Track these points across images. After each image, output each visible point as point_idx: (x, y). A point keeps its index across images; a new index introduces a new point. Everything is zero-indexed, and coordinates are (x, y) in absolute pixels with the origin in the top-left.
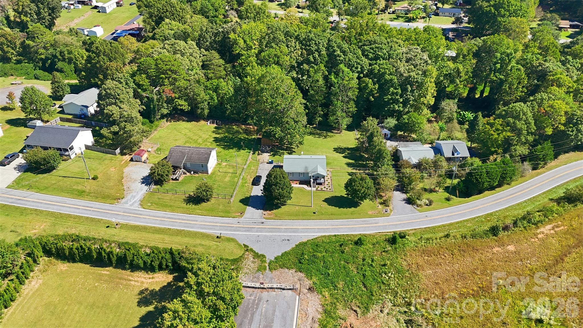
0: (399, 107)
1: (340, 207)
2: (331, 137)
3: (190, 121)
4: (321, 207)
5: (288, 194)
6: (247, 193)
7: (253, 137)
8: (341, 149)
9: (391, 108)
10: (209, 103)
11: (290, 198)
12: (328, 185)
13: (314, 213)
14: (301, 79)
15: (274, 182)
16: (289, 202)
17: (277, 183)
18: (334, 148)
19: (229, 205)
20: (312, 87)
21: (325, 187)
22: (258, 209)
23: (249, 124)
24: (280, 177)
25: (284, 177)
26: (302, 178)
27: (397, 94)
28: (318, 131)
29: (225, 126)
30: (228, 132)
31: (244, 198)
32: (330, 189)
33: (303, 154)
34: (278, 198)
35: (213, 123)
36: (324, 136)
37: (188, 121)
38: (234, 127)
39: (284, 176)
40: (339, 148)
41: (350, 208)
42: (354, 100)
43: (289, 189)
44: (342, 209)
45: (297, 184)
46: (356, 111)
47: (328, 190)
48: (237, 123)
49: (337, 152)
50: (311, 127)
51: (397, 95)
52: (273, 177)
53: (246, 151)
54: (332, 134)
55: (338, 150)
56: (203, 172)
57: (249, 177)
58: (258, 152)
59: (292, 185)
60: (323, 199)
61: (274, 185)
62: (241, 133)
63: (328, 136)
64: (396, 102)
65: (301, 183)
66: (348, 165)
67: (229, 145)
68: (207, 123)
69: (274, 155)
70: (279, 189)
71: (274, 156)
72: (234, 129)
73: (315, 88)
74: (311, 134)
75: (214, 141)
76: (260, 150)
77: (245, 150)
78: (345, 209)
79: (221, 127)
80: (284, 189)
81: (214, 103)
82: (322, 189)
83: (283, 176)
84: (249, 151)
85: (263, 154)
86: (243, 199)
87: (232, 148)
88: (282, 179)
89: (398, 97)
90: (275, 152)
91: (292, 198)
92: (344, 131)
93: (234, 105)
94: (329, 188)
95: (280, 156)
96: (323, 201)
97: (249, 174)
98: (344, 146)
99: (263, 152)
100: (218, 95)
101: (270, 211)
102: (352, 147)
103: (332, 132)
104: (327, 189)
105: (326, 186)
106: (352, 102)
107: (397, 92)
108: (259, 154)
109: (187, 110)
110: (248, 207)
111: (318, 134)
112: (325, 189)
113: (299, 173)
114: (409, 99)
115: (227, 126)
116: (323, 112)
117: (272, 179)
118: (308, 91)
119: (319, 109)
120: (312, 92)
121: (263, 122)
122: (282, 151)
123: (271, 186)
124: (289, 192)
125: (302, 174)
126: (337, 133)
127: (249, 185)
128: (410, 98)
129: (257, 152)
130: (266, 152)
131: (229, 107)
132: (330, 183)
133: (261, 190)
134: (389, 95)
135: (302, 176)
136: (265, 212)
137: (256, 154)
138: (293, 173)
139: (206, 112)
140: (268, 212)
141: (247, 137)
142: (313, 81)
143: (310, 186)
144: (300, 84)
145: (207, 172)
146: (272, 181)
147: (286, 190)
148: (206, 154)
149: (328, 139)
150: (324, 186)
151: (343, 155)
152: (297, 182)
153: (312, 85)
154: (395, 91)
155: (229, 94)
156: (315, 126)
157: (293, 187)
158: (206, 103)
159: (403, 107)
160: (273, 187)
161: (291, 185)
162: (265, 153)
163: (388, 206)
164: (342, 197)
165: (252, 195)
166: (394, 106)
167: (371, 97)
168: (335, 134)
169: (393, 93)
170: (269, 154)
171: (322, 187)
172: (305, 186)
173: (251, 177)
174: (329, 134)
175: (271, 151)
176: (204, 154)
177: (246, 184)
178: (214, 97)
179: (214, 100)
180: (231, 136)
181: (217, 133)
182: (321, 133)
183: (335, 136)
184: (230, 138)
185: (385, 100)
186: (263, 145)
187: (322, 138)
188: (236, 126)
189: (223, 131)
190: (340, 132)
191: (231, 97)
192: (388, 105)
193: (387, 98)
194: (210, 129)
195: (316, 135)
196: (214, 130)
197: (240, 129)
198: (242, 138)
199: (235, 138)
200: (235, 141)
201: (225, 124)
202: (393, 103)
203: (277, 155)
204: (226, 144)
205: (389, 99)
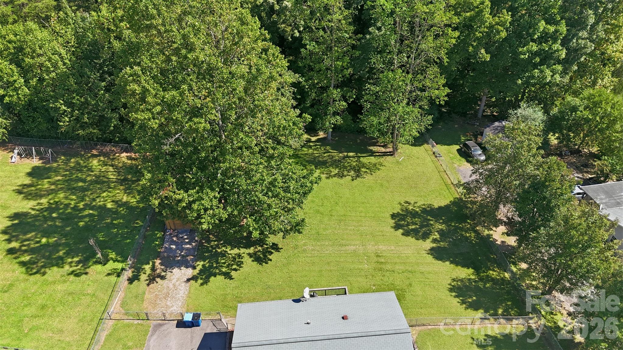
0: (554, 72)
2: (371, 169)
8: (414, 214)
14: (277, 7)
18: (393, 217)
20: (311, 30)
27: (554, 37)
28: (337, 155)
29: (67, 162)
30: (69, 185)
35: (29, 155)
36: (354, 169)
38: (95, 163)
40: (408, 212)
42: (440, 64)
46: (446, 96)
49: (406, 234)
50: (313, 139)
51: (555, 41)
53: (111, 265)
54: (373, 160)
55: (404, 221)
58: (153, 269)
62: (109, 185)
63: (364, 166)
67: (56, 247)
68: (11, 154)
69: (206, 276)
71: (206, 282)
72: (91, 169)
73: (321, 33)
74: (316, 164)
76: (158, 256)
77: (108, 261)
79: (50, 170)
84: (120, 266)
85: (168, 274)
89: (557, 46)
90: (210, 257)
93: (77, 100)
95: (225, 275)
98: (418, 200)
99: (170, 262)
100: (25, 72)
103: (372, 154)
106: (434, 70)
107: (557, 31)
108: (152, 278)
111: (336, 163)
115: (73, 162)
116: (346, 101)
118: (298, 43)
119: (336, 93)
120: (311, 46)
122: (236, 251)
126: (385, 154)
128: (585, 45)
129: (148, 268)
130: (179, 264)
131: (63, 107)
134: (534, 41)
137: (143, 276)
141: (125, 199)
142: (312, 13)
144: (275, 23)
149: (368, 179)
151: (429, 244)
153: (313, 25)
154: (552, 29)
155: (55, 66)
156: (321, 135)
159: (562, 73)
162: (176, 270)
166: (542, 71)
167: (483, 51)
168: (382, 160)
169: (545, 37)
170: (190, 272)
174: (367, 160)
175: (199, 253)
178: (11, 79)
179: (16, 90)
180: (73, 202)
181: (30, 194)
182: (344, 157)
183: (381, 165)
184: (69, 210)
185: (522, 56)
186: (174, 231)
187: (350, 178)
188: (102, 158)
189: (53, 184)
190: (391, 150)
191: (63, 77)
192: (527, 71)
193: (529, 51)
194: (13, 182)
195: (331, 169)
196: (25, 183)
197: (111, 169)
198: (109, 206)
199: (86, 206)
200: (81, 224)
201: (70, 155)
202: (541, 63)
203: (217, 271)
204: (44, 240)
205: (532, 54)
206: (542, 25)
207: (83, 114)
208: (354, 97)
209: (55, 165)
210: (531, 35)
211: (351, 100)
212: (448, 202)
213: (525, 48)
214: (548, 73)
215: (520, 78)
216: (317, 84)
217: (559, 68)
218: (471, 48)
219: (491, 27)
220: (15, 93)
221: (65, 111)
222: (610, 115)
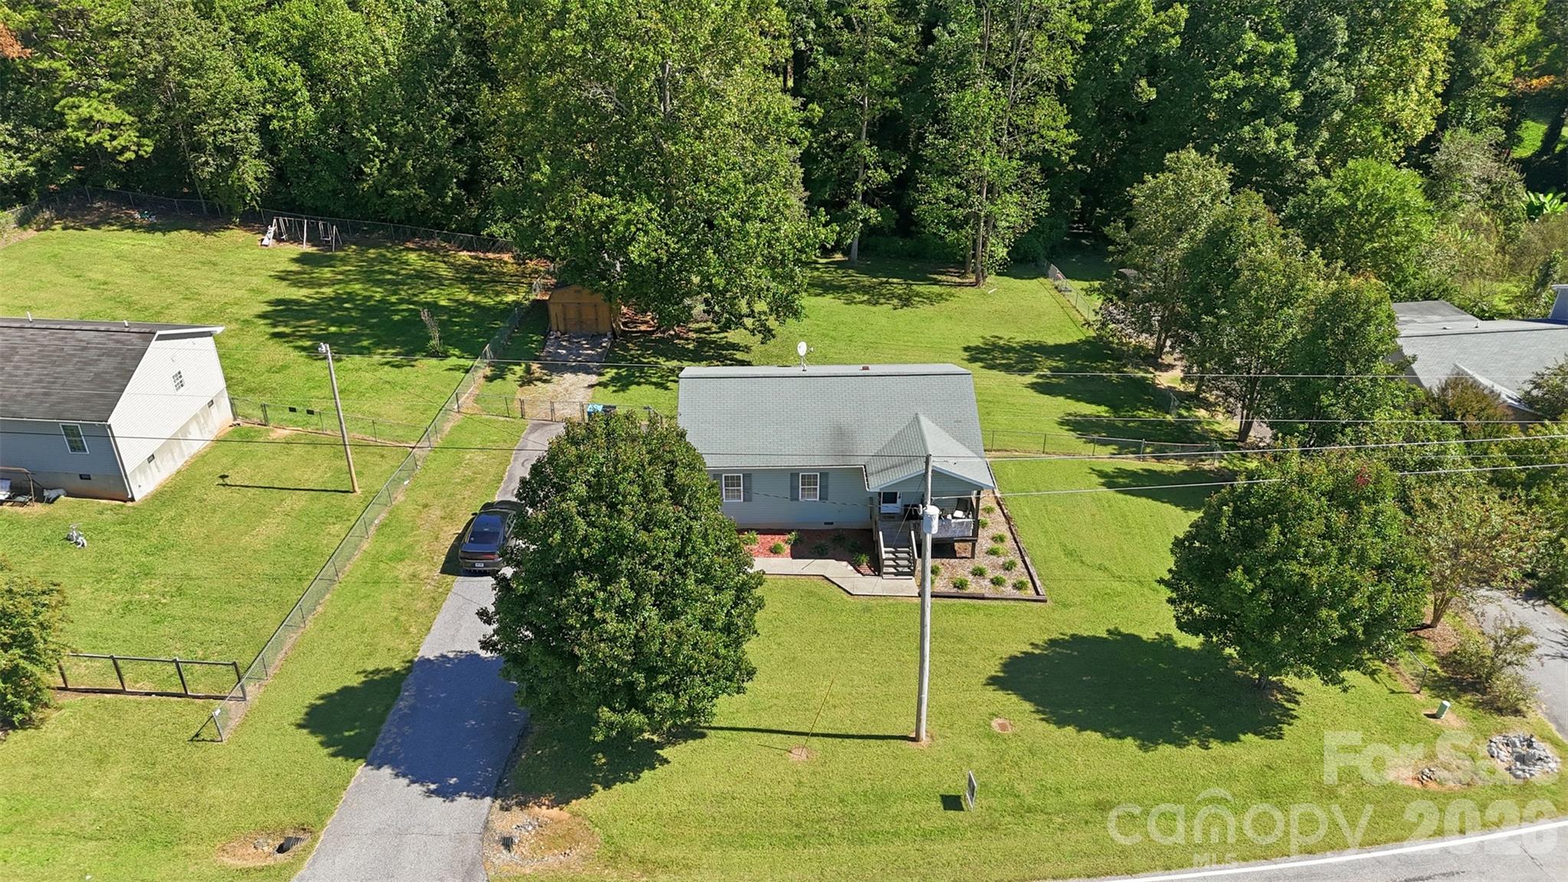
0: (1279, 137)
1: (1149, 738)
2: (930, 299)
3: (166, 229)
4: (991, 736)
5: (714, 640)
6: (387, 639)
7: (510, 298)
8: (1007, 349)
9: (1242, 141)
10: (265, 120)
11: (737, 675)
12: (993, 552)
13: (952, 803)
15: (585, 541)
16: (725, 708)
17: (618, 546)
18: (966, 349)
19: (197, 754)
21: (979, 573)
22: (447, 793)
23: (492, 244)
24: (646, 490)
25: (677, 494)
26: (810, 507)
27: (1274, 63)
28: (865, 280)
29: (362, 253)
30: (369, 277)
31: (356, 681)
32: (1019, 586)
33: (810, 358)
34: (631, 686)
35: (296, 239)
36: (900, 298)
37: (151, 229)
38: (412, 257)
39: (681, 475)
40: (995, 346)
41: (1229, 736)
42: (1061, 88)
43: (727, 597)
44: (1166, 750)
45: (775, 551)
46: (1072, 146)
47: (1008, 590)
48: (430, 237)
49: (991, 367)
50: (823, 261)
51: (1277, 71)
52: (581, 490)
53: (452, 361)
54: (936, 289)
55: (986, 355)
56: (83, 485)
57: (436, 513)
58: (528, 370)
59: (761, 563)
60: (994, 669)
61: (588, 567)
62: (440, 282)
63: (918, 295)
64: (1269, 106)
65: (809, 545)
66: (1081, 426)
67: (356, 337)
68: (260, 237)
69: (622, 383)
70: (637, 606)
71: (624, 388)
72: (406, 263)
74: (825, 288)
75: (263, 316)
76: (536, 359)
77: (446, 356)
78: (1193, 750)
79: (332, 258)
80: (688, 598)
81: (295, 125)
82: (961, 585)
83: (669, 481)
84: (469, 363)
85: (555, 378)
86: (346, 691)
87: (363, 351)
88: (666, 509)
89: (1282, 81)
90: (629, 367)
91: (751, 673)
92: (992, 279)
94: (1010, 579)
95: (657, 385)
96: (993, 681)
97: (437, 495)
98: (1018, 335)
99: (556, 367)
100: (315, 79)
101: (561, 801)
102: (1064, 340)
103: (936, 282)
104: (996, 582)
105: (982, 561)
107: (1279, 52)
108: (527, 380)
109: (130, 155)
110: (360, 770)
111: (862, 289)
112: (983, 586)
113: (794, 474)
114: (1331, 93)
115: (372, 253)
116: (887, 169)
117: (572, 506)
121: (546, 169)
122: (674, 364)
123: (560, 579)
124: (728, 629)
125: (809, 480)
126: (960, 285)
127: (423, 570)
128: (1337, 89)
129: (519, 370)
130: (574, 370)
131: (375, 139)
132: (1009, 542)
133: (483, 614)
134: (1235, 67)
135: (810, 498)
136: (513, 821)
137: (509, 376)
138: (748, 475)
139: (252, 172)
140: (545, 812)
141: (471, 298)
143: (877, 568)
145: (116, 488)
146: (569, 531)
147: (699, 610)
148: (109, 353)
149: (925, 310)
150: (970, 565)
151: (1030, 378)
152: (778, 540)
154: (1269, 48)
155: (373, 64)
156: (839, 257)
157: (760, 578)
158: (247, 121)
159: (1298, 140)
160: (583, 583)
161: (742, 564)
162: (568, 376)
163: (1517, 712)
164: (1125, 644)
165: (429, 650)
166: (1256, 131)
167: (1143, 83)
168: (953, 290)
169: (1256, 61)
170: (594, 379)
171: (961, 569)
172: (838, 569)
173: (449, 517)
174: (923, 288)
175: (609, 359)
176: (92, 354)
177: (403, 570)
178: (290, 87)
179: (295, 107)
180: (378, 295)
181: (302, 282)
182: (881, 284)
183: (952, 295)
184: (372, 303)
185: (1216, 96)
186: (562, 334)
187: (891, 307)
188: (424, 253)
189: (341, 273)
190: (973, 280)
191: (385, 83)
192: (1230, 129)
193: (1228, 86)
194: (269, 266)
195: (855, 294)
196: (289, 269)
197: (442, 265)
198: (443, 303)
199: (401, 301)
200: (396, 318)
201: (365, 244)
202: (1254, 115)
203: (642, 380)
204: (333, 329)
205: (1235, 93)
206: (1250, 39)
207: (405, 158)
208: (904, 167)
209: (342, 254)
210: (1231, 59)
211: (898, 172)
212: (1075, 341)
213: (1221, 81)
214: (1270, 133)
215: (1217, 141)
216: (835, 138)
217: (1291, 128)
218: (1117, 66)
219: (1153, 30)
220: (291, 114)
221: (377, 148)
222: (1383, 199)
